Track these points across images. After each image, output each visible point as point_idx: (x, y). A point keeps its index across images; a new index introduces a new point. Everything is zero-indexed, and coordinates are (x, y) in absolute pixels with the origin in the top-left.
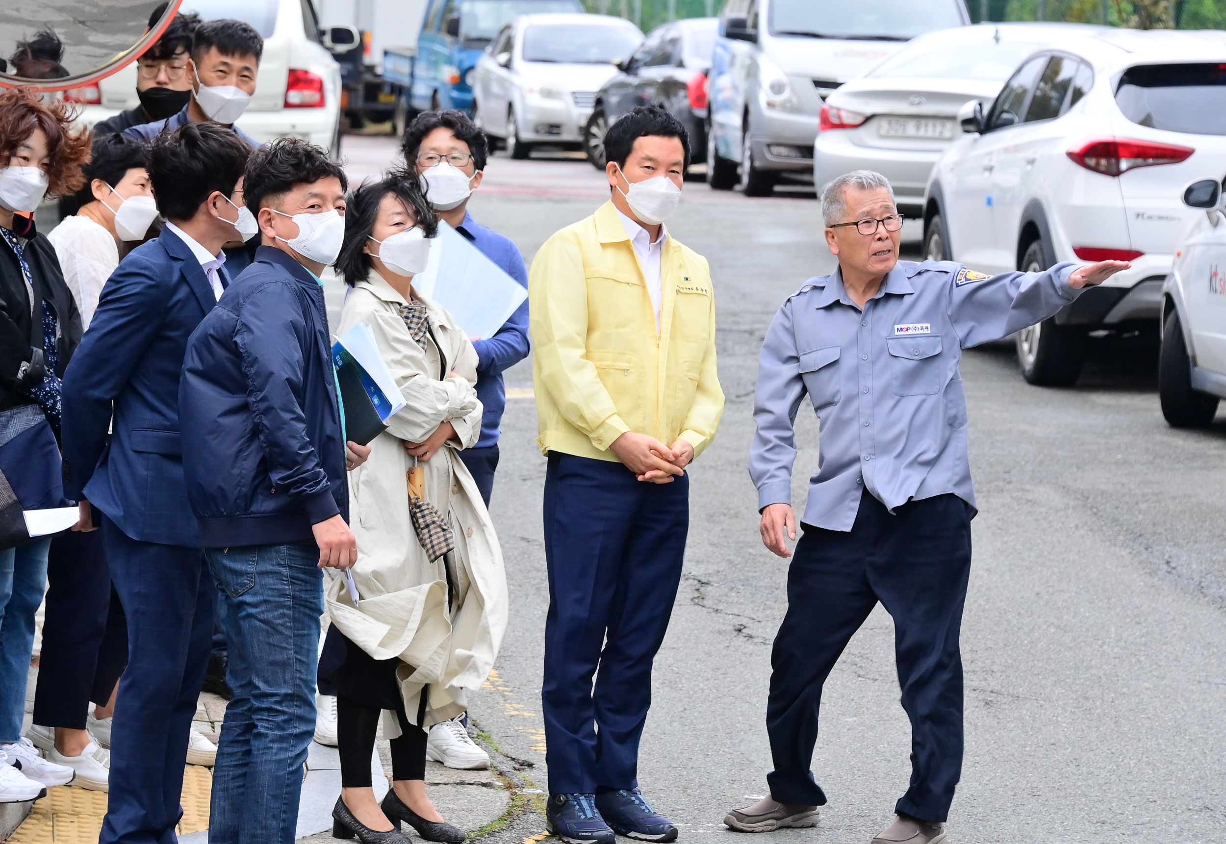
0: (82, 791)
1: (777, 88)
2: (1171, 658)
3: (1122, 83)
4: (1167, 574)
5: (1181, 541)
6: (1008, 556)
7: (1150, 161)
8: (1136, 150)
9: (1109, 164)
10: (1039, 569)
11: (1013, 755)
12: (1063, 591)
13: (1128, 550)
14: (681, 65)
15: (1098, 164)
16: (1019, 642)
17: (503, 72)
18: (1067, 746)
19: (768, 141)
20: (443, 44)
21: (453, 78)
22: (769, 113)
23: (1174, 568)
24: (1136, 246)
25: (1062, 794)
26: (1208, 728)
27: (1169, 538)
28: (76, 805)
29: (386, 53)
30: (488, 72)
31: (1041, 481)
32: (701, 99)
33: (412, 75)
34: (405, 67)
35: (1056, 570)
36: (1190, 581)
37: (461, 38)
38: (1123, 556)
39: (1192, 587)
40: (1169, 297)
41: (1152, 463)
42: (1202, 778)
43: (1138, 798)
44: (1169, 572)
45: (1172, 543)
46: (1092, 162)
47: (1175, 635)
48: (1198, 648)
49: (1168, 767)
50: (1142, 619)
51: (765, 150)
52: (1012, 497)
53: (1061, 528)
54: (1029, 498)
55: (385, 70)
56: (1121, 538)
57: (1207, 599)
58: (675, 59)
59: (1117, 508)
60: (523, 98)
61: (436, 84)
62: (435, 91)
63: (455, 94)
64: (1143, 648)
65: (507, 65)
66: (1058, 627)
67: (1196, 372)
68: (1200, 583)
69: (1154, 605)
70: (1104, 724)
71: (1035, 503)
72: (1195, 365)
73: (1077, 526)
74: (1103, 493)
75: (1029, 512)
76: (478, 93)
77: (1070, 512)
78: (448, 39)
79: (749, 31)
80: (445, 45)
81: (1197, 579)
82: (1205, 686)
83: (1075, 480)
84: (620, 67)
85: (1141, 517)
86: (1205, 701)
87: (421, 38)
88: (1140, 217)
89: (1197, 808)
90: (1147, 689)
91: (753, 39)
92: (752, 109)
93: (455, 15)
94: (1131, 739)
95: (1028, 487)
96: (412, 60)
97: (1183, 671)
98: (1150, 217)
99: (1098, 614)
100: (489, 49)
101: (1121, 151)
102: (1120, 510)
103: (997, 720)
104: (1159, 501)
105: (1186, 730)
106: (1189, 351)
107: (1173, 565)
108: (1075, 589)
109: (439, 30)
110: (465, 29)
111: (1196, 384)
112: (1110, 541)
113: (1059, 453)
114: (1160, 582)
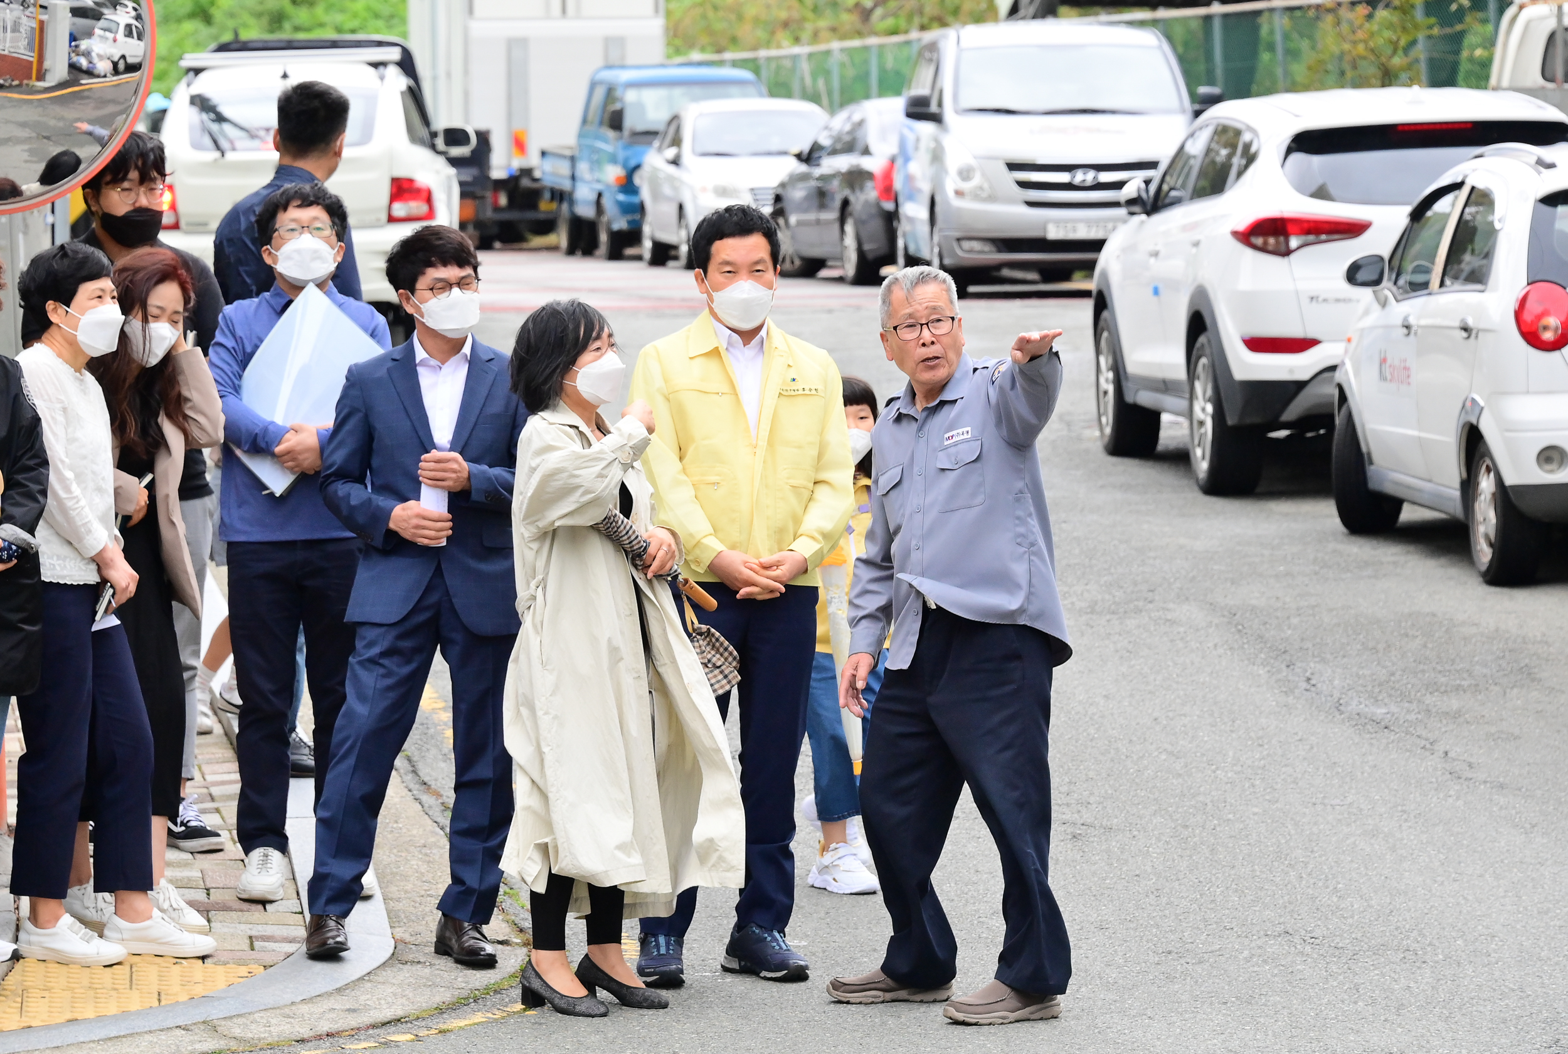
0: (57, 965)
1: (965, 174)
2: (1289, 781)
3: (1289, 151)
4: (1305, 692)
5: (1328, 656)
6: (1131, 681)
7: (1323, 237)
8: (1306, 225)
9: (1277, 243)
10: (1164, 692)
11: (1090, 889)
12: (1185, 715)
13: (1267, 669)
14: (866, 152)
15: (1265, 243)
16: (1124, 771)
17: (671, 169)
18: (1151, 876)
19: (958, 234)
20: (606, 141)
21: (618, 179)
22: (957, 203)
23: (1314, 685)
24: (1311, 334)
25: (1132, 925)
26: (1312, 852)
27: (1316, 653)
28: (48, 979)
29: (544, 154)
30: (655, 170)
31: (1187, 599)
32: (888, 191)
33: (573, 178)
34: (564, 168)
35: (1182, 693)
36: (1329, 698)
37: (626, 133)
38: (1259, 675)
39: (1329, 704)
40: (1340, 387)
41: (1316, 573)
42: (1290, 903)
43: (1214, 926)
44: (1307, 690)
45: (1317, 659)
46: (1259, 241)
47: (1298, 755)
48: (1321, 769)
49: (1257, 893)
50: (1266, 741)
51: (955, 244)
52: (1150, 618)
53: (1197, 648)
54: (1169, 617)
55: (543, 173)
56: (1262, 656)
57: (1343, 716)
58: (860, 146)
59: (1265, 623)
60: (695, 198)
61: (599, 187)
62: (600, 195)
63: (621, 197)
64: (1260, 772)
65: (675, 162)
66: (1171, 753)
67: (1371, 470)
68: (1340, 699)
69: (1282, 725)
70: (1199, 853)
71: (1174, 622)
72: (1371, 463)
73: (1216, 646)
74: (1253, 609)
75: (1165, 633)
76: (645, 195)
77: (1211, 630)
78: (611, 134)
79: (933, 108)
80: (609, 143)
81: (1336, 695)
82: (1319, 808)
83: (1226, 596)
84: (799, 156)
85: (1289, 632)
86: (1315, 823)
87: (581, 135)
88: (1314, 300)
89: (1276, 933)
90: (1255, 814)
91: (936, 118)
92: (938, 199)
93: (617, 106)
94: (1224, 866)
95: (1171, 606)
96: (573, 159)
97: (1299, 793)
98: (1325, 300)
99: (1217, 738)
100: (656, 143)
101: (1290, 228)
102: (1268, 626)
103: (1082, 854)
104: (1314, 615)
105: (1287, 855)
106: (1364, 449)
107: (1313, 682)
108: (1198, 713)
109: (601, 123)
110: (631, 122)
111: (1373, 485)
112: (1249, 659)
113: (1216, 567)
114: (1295, 701)
